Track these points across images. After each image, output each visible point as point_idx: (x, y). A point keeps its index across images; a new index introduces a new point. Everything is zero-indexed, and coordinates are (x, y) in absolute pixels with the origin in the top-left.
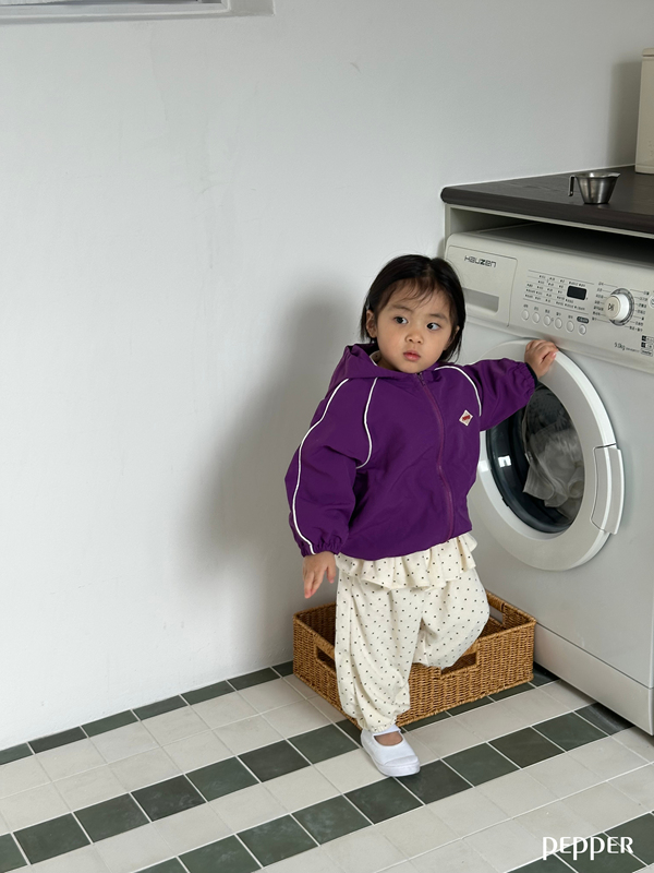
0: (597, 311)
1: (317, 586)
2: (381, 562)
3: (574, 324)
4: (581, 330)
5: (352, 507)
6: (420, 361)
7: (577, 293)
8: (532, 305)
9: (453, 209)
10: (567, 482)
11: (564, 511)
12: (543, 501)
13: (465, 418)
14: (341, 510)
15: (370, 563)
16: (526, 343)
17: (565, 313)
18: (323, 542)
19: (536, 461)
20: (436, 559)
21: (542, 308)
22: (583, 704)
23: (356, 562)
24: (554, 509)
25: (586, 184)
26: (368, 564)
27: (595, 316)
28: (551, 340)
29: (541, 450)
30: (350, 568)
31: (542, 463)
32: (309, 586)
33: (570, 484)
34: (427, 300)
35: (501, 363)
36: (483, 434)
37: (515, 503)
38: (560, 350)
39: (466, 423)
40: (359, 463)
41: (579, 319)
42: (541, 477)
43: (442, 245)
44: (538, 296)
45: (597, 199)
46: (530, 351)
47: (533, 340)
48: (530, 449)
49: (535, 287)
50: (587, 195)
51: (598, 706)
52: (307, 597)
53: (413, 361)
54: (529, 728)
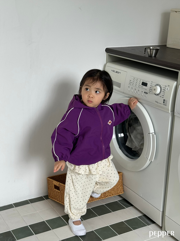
0: (150, 90)
1: (58, 169)
2: (81, 166)
3: (143, 94)
4: (145, 96)
5: (72, 148)
6: (93, 103)
7: (144, 84)
8: (131, 87)
9: (109, 55)
10: (140, 143)
11: (138, 152)
12: (132, 149)
13: (109, 123)
14: (68, 148)
15: (78, 166)
16: (128, 98)
17: (141, 90)
18: (62, 157)
19: (130, 136)
20: (99, 165)
21: (134, 88)
22: (140, 215)
23: (73, 166)
24: (135, 151)
25: (149, 50)
26: (77, 167)
27: (150, 92)
28: (136, 98)
29: (132, 132)
30: (71, 167)
31: (132, 136)
32: (56, 169)
33: (140, 144)
34: (95, 84)
35: (120, 105)
36: (114, 127)
37: (123, 149)
38: (139, 102)
39: (110, 124)
40: (75, 135)
41: (145, 92)
42: (131, 141)
43: (105, 66)
44: (133, 84)
45: (152, 56)
46: (129, 101)
47: (131, 98)
48: (128, 132)
49: (132, 81)
50: (149, 54)
51: (145, 215)
52: (55, 172)
53: (90, 103)
54: (123, 222)
